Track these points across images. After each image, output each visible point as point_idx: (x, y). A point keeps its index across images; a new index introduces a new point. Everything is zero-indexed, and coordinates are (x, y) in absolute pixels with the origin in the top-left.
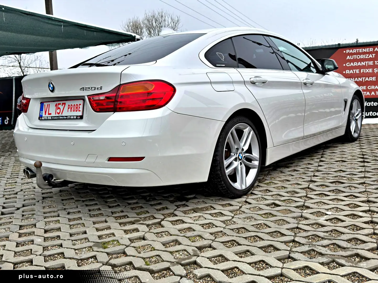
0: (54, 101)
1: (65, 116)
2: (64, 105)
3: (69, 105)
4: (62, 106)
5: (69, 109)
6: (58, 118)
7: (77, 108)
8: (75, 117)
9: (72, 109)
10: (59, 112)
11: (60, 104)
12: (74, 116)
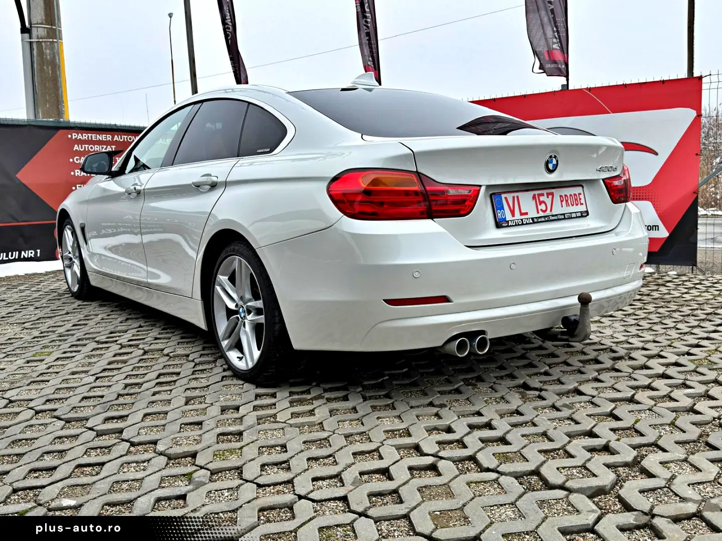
0: (527, 191)
1: (561, 215)
2: (550, 197)
3: (561, 196)
4: (548, 197)
5: (564, 203)
6: (548, 219)
7: (576, 200)
8: (579, 214)
9: (569, 201)
10: (544, 209)
11: (543, 195)
12: (576, 213)
